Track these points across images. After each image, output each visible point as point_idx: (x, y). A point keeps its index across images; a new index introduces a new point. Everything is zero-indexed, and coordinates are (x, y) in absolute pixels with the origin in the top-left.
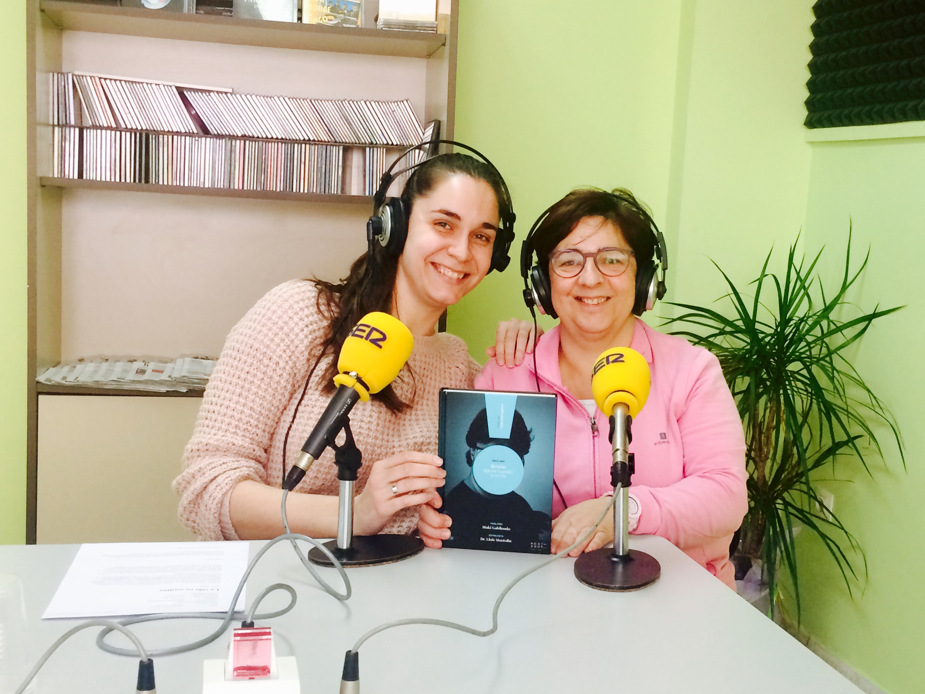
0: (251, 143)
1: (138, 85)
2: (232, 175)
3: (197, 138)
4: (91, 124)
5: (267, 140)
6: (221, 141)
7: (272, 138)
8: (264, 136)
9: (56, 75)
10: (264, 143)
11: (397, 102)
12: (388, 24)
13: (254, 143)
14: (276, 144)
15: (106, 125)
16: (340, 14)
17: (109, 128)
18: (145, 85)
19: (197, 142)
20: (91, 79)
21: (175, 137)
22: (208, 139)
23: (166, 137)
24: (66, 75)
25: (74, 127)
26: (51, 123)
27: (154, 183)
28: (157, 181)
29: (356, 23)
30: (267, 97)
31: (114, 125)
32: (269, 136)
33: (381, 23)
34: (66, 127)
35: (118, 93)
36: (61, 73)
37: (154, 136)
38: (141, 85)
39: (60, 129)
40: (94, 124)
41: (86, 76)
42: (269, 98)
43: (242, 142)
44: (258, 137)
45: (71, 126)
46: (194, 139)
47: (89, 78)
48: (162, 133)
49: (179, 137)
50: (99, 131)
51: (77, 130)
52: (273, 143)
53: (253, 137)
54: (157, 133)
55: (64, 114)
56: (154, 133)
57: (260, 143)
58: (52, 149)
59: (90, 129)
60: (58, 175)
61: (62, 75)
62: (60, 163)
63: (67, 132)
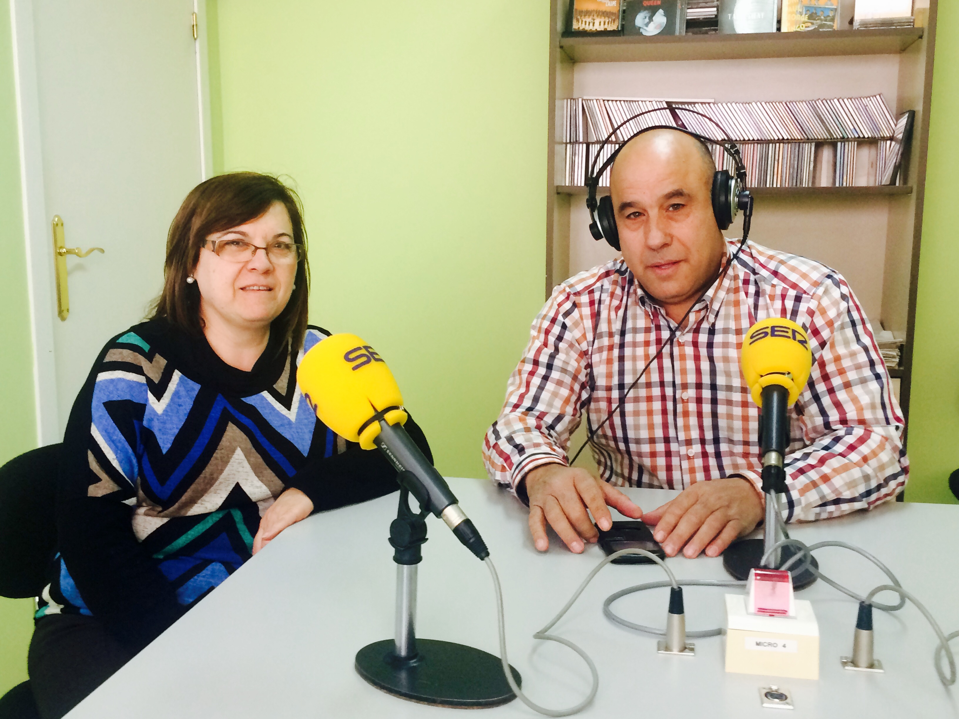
4: (596, 140)
7: (749, 140)
9: (569, 100)
10: (741, 145)
11: (869, 97)
12: (864, 24)
16: (817, 20)
17: (610, 142)
18: (640, 102)
20: (597, 101)
24: (577, 101)
25: (582, 143)
26: (565, 141)
29: (832, 26)
30: (746, 104)
31: (614, 139)
32: (746, 139)
33: (858, 24)
34: (576, 143)
35: (618, 111)
36: (574, 99)
39: (572, 146)
40: (598, 140)
41: (593, 100)
44: (736, 140)
45: (580, 143)
47: (595, 101)
51: (585, 145)
52: (750, 145)
58: (564, 163)
59: (595, 144)
60: (569, 184)
61: (574, 101)
62: (571, 174)
63: (577, 148)
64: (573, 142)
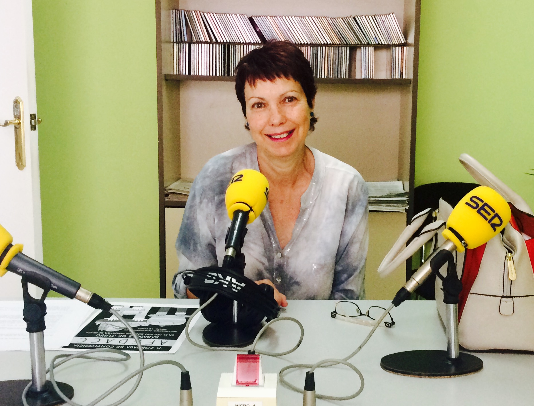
1: (223, 15)
5: (301, 45)
9: (174, 11)
11: (386, 15)
14: (307, 47)
17: (206, 42)
18: (228, 15)
21: (245, 46)
23: (239, 46)
26: (172, 41)
27: (232, 75)
31: (209, 41)
32: (303, 43)
36: (178, 10)
39: (177, 44)
40: (197, 40)
45: (184, 43)
47: (193, 12)
48: (237, 44)
49: (248, 46)
50: (200, 45)
51: (187, 45)
55: (180, 35)
56: (232, 44)
58: (172, 58)
62: (177, 63)
63: (182, 46)
64: (179, 42)
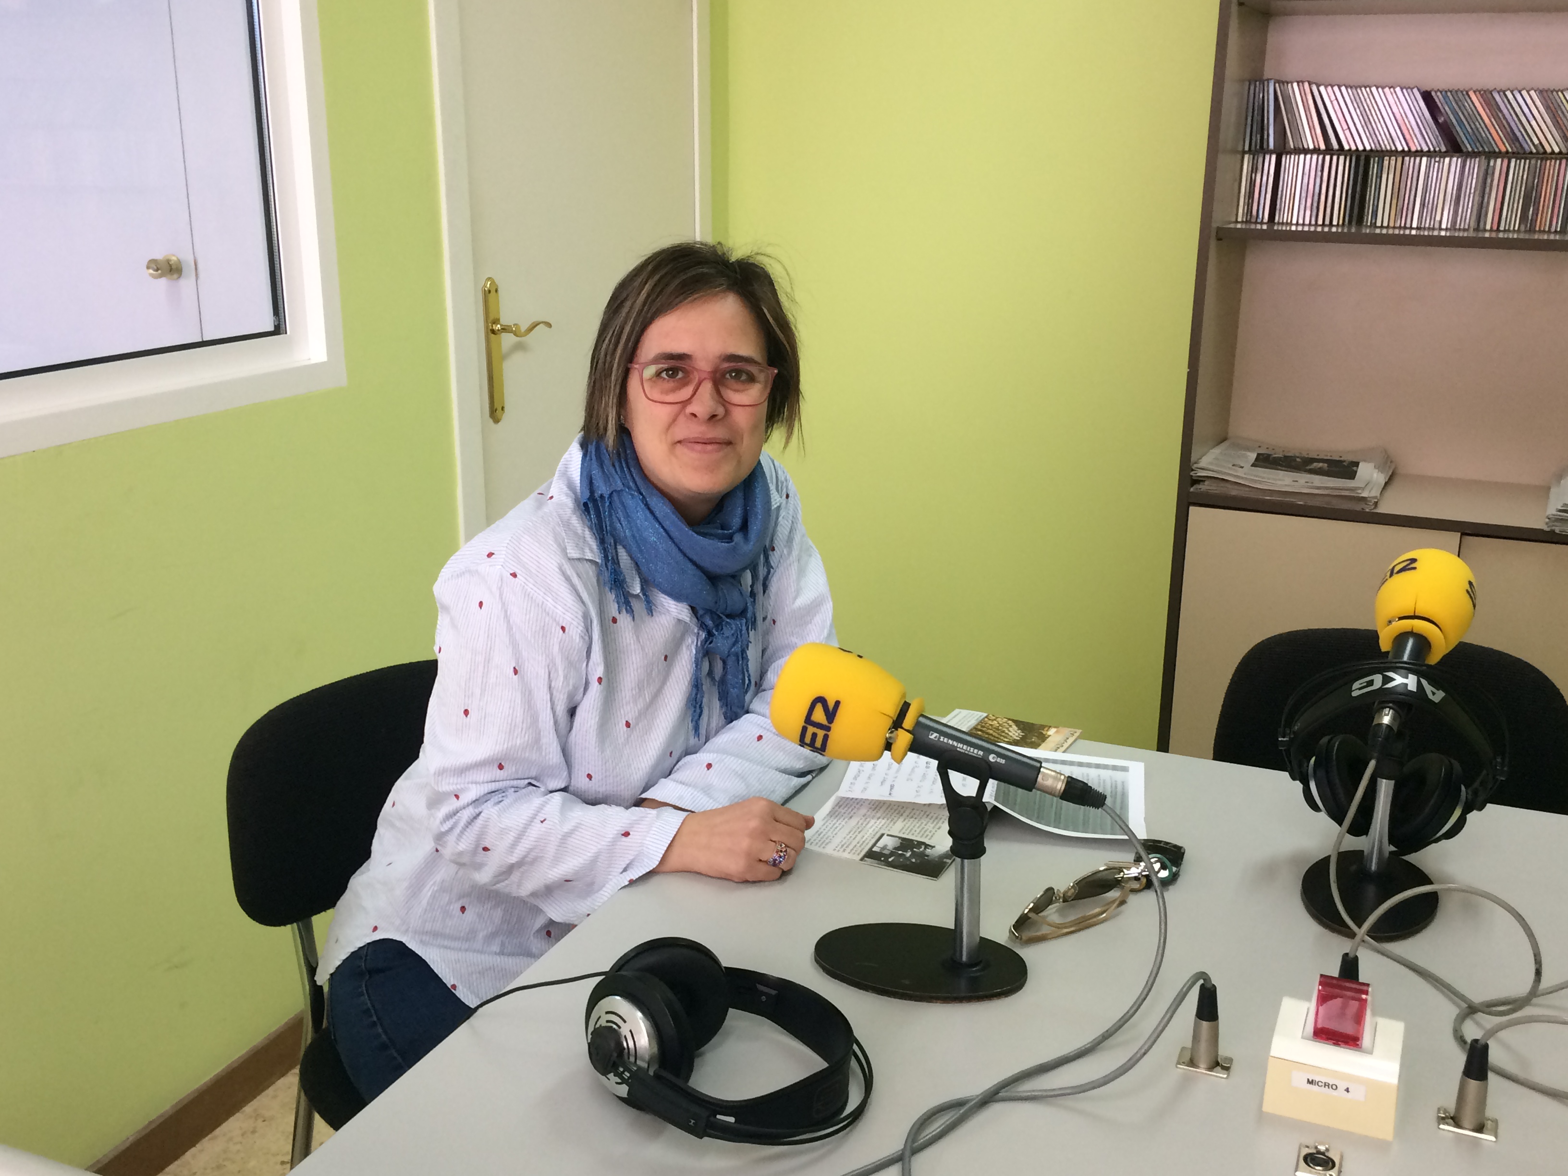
0: (1518, 161)
1: (1363, 89)
2: (1484, 209)
3: (1437, 159)
4: (1292, 147)
5: (1543, 155)
6: (1473, 160)
7: (1553, 152)
8: (1541, 150)
9: (1253, 84)
10: (1539, 161)
13: (1523, 161)
14: (1558, 162)
15: (1311, 147)
17: (1316, 151)
18: (1374, 89)
19: (1437, 164)
20: (1298, 85)
21: (1407, 159)
22: (1455, 159)
23: (1393, 158)
24: (1266, 83)
25: (1271, 153)
26: (1240, 149)
27: (1369, 224)
28: (1374, 221)
30: (1552, 92)
31: (1323, 147)
32: (1549, 150)
34: (1260, 152)
35: (1335, 103)
36: (1262, 82)
37: (1377, 159)
38: (1368, 89)
39: (1252, 156)
40: (1296, 146)
41: (1292, 83)
42: (1555, 93)
43: (1506, 161)
44: (1531, 153)
45: (1266, 152)
46: (1433, 160)
47: (1295, 85)
48: (1388, 154)
49: (1412, 159)
50: (1302, 156)
51: (1274, 157)
52: (1553, 161)
53: (1525, 153)
54: (1381, 154)
55: (1259, 136)
56: (1377, 154)
57: (1533, 162)
58: (1236, 184)
59: (1291, 154)
60: (1243, 218)
61: (1262, 86)
62: (1247, 201)
63: (1261, 160)
64: (1256, 150)
